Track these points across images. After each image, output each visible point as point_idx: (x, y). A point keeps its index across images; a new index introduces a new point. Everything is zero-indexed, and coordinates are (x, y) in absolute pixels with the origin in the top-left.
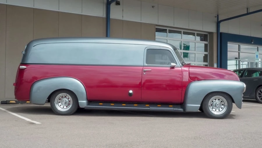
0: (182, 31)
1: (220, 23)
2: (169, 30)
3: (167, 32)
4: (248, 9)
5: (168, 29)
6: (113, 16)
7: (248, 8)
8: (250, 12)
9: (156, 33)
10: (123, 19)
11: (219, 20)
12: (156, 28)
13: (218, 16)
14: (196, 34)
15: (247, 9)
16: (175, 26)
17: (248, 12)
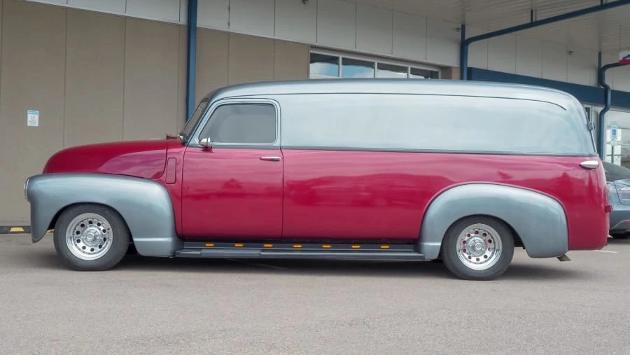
0: (376, 62)
1: (468, 45)
2: (343, 59)
3: (338, 64)
4: (534, 13)
5: (341, 57)
6: (202, 22)
7: (534, 9)
8: (538, 20)
9: (311, 65)
10: (229, 31)
11: (467, 37)
12: (311, 54)
13: (463, 27)
14: (409, 69)
15: (530, 14)
16: (357, 50)
17: (534, 20)
